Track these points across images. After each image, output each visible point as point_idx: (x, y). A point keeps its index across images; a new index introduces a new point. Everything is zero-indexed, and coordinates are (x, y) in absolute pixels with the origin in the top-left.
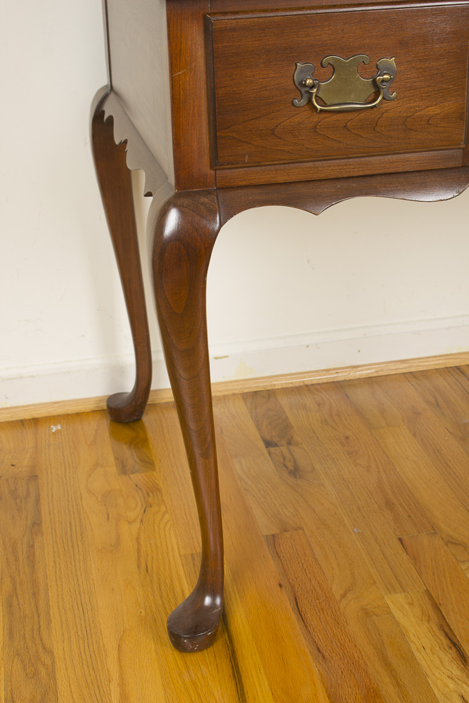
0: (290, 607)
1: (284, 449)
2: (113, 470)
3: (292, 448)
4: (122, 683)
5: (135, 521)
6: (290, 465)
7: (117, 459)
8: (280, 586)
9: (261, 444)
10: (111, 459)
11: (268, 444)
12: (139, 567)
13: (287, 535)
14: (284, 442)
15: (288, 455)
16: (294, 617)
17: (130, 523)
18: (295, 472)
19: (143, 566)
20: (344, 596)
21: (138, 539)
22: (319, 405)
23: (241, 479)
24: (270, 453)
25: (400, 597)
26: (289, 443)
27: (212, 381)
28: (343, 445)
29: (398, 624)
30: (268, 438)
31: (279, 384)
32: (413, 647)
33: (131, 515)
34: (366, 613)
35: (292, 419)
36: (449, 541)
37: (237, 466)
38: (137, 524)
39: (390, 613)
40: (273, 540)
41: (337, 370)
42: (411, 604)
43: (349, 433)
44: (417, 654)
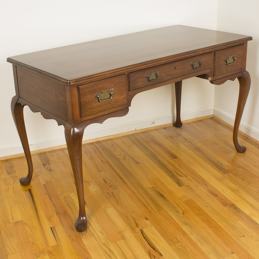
0: (48, 198)
1: (48, 166)
2: (6, 174)
3: (49, 165)
4: (12, 215)
5: (12, 184)
6: (49, 169)
7: (7, 171)
8: (46, 194)
9: (42, 165)
10: (5, 171)
11: (44, 165)
12: (14, 193)
13: (48, 184)
14: (48, 164)
15: (49, 167)
16: (49, 199)
17: (11, 185)
18: (50, 170)
19: (15, 193)
20: (60, 195)
21: (13, 188)
22: (57, 155)
23: (37, 173)
24: (44, 167)
25: (73, 194)
26: (49, 164)
27: (30, 151)
28: (62, 163)
29: (72, 199)
30: (44, 163)
31: (46, 150)
32: (75, 202)
33: (11, 183)
34: (65, 197)
35: (50, 159)
36: (85, 182)
37: (36, 170)
38: (13, 185)
39: (70, 197)
40: (45, 185)
41: (61, 146)
42: (75, 195)
43: (64, 161)
44: (76, 204)
